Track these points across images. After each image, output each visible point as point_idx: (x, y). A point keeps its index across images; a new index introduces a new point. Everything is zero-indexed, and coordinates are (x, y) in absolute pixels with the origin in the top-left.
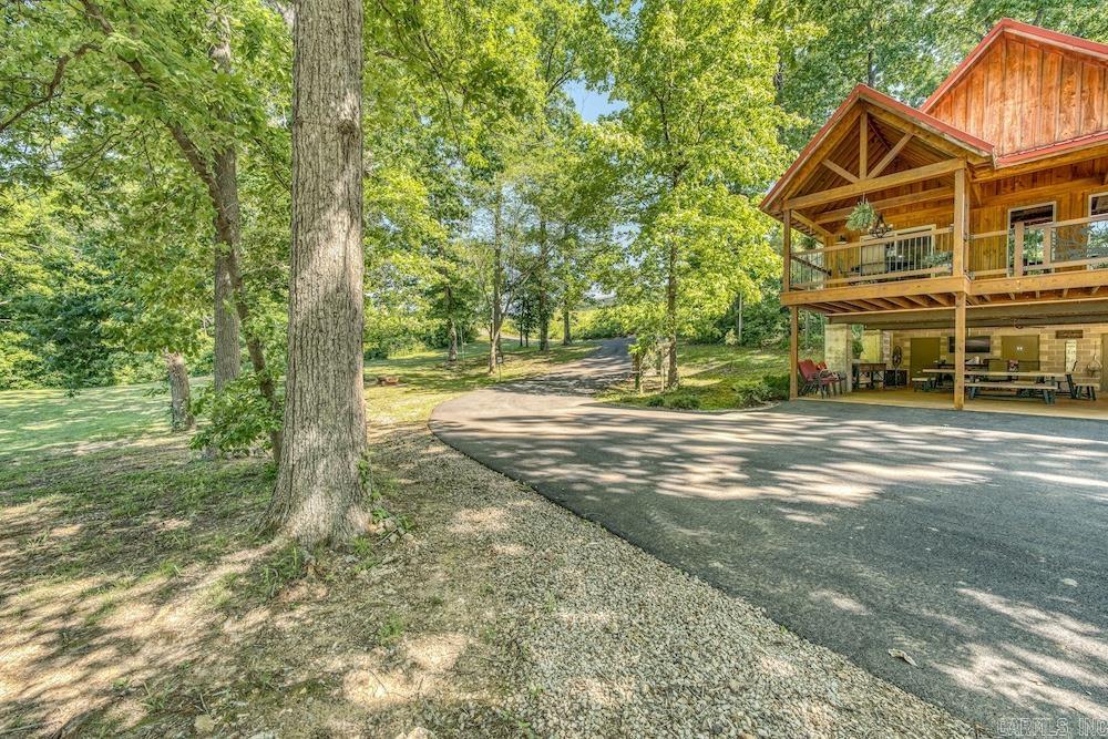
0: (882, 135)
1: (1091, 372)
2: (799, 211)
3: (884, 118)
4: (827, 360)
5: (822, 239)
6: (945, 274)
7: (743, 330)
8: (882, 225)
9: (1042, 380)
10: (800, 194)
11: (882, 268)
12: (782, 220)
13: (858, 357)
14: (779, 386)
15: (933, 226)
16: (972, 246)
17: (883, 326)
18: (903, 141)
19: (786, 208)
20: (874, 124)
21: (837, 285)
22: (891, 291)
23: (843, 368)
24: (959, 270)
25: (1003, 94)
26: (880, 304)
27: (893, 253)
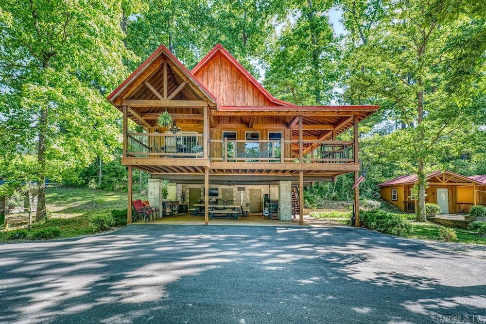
0: (175, 79)
1: (247, 205)
2: (132, 108)
3: (174, 68)
4: (149, 200)
5: (146, 128)
6: (201, 157)
7: (102, 179)
8: (175, 127)
9: (234, 209)
10: (132, 98)
11: (175, 150)
12: (122, 111)
13: (166, 198)
14: (122, 217)
15: (197, 133)
16: (211, 144)
17: (177, 181)
18: (183, 85)
19: (124, 104)
20: (171, 71)
21: (154, 156)
22: (179, 163)
23: (158, 204)
24: (206, 157)
25: (220, 78)
26: (174, 169)
27: (179, 143)
